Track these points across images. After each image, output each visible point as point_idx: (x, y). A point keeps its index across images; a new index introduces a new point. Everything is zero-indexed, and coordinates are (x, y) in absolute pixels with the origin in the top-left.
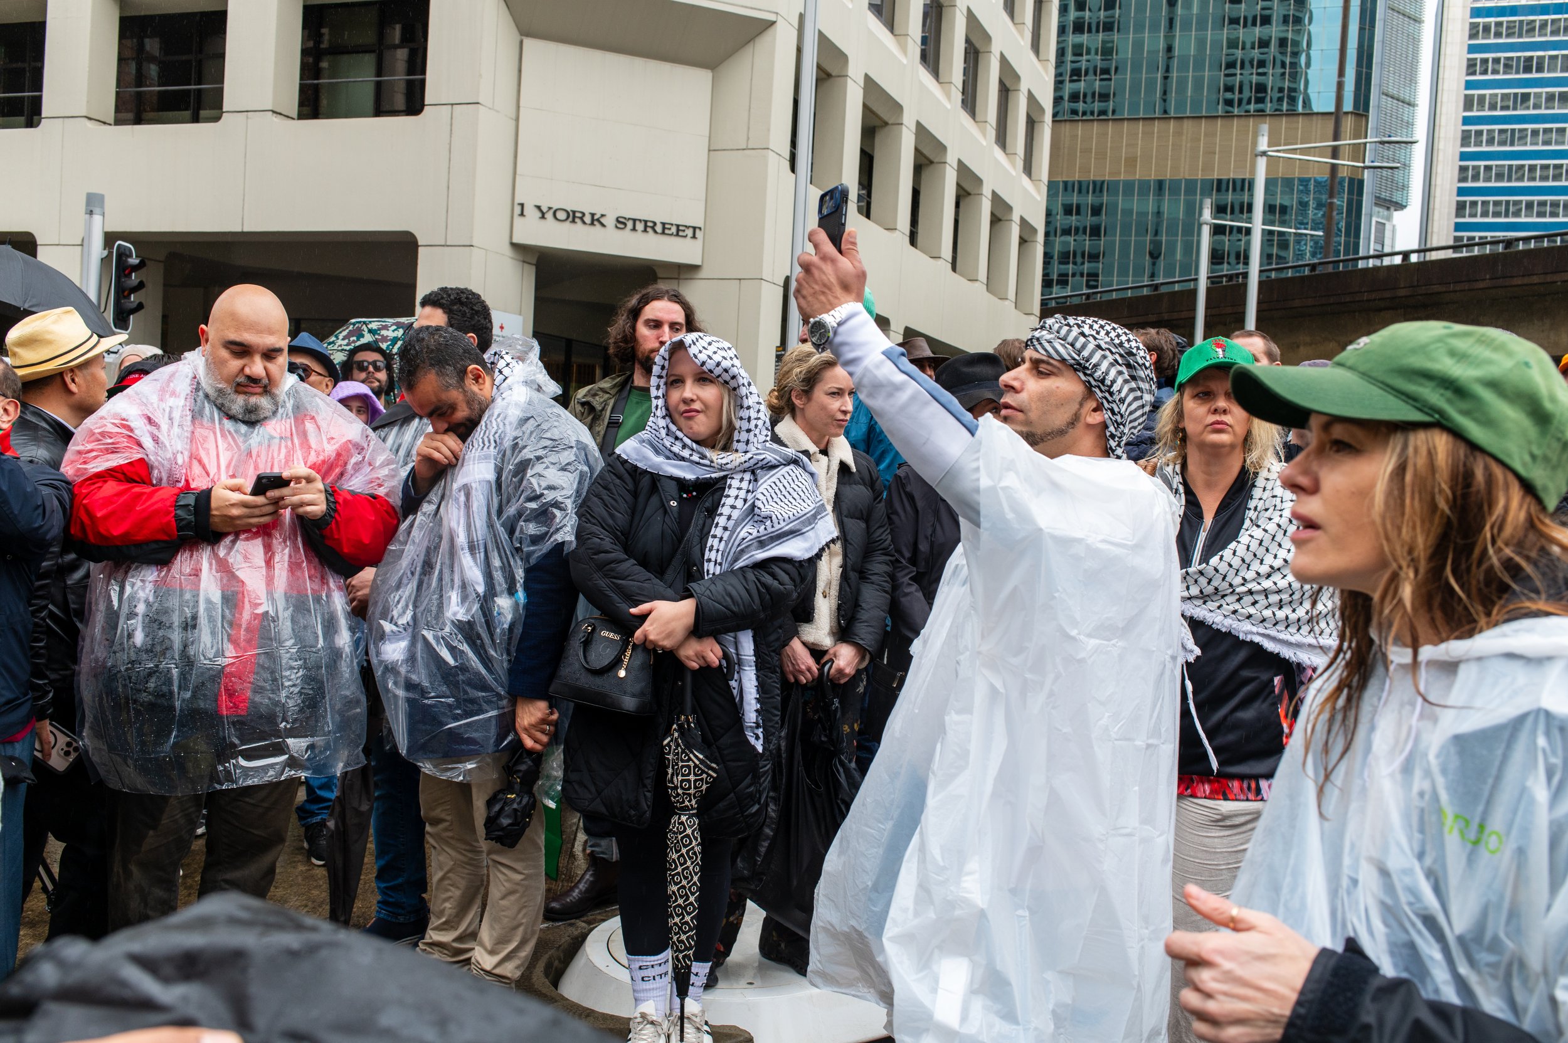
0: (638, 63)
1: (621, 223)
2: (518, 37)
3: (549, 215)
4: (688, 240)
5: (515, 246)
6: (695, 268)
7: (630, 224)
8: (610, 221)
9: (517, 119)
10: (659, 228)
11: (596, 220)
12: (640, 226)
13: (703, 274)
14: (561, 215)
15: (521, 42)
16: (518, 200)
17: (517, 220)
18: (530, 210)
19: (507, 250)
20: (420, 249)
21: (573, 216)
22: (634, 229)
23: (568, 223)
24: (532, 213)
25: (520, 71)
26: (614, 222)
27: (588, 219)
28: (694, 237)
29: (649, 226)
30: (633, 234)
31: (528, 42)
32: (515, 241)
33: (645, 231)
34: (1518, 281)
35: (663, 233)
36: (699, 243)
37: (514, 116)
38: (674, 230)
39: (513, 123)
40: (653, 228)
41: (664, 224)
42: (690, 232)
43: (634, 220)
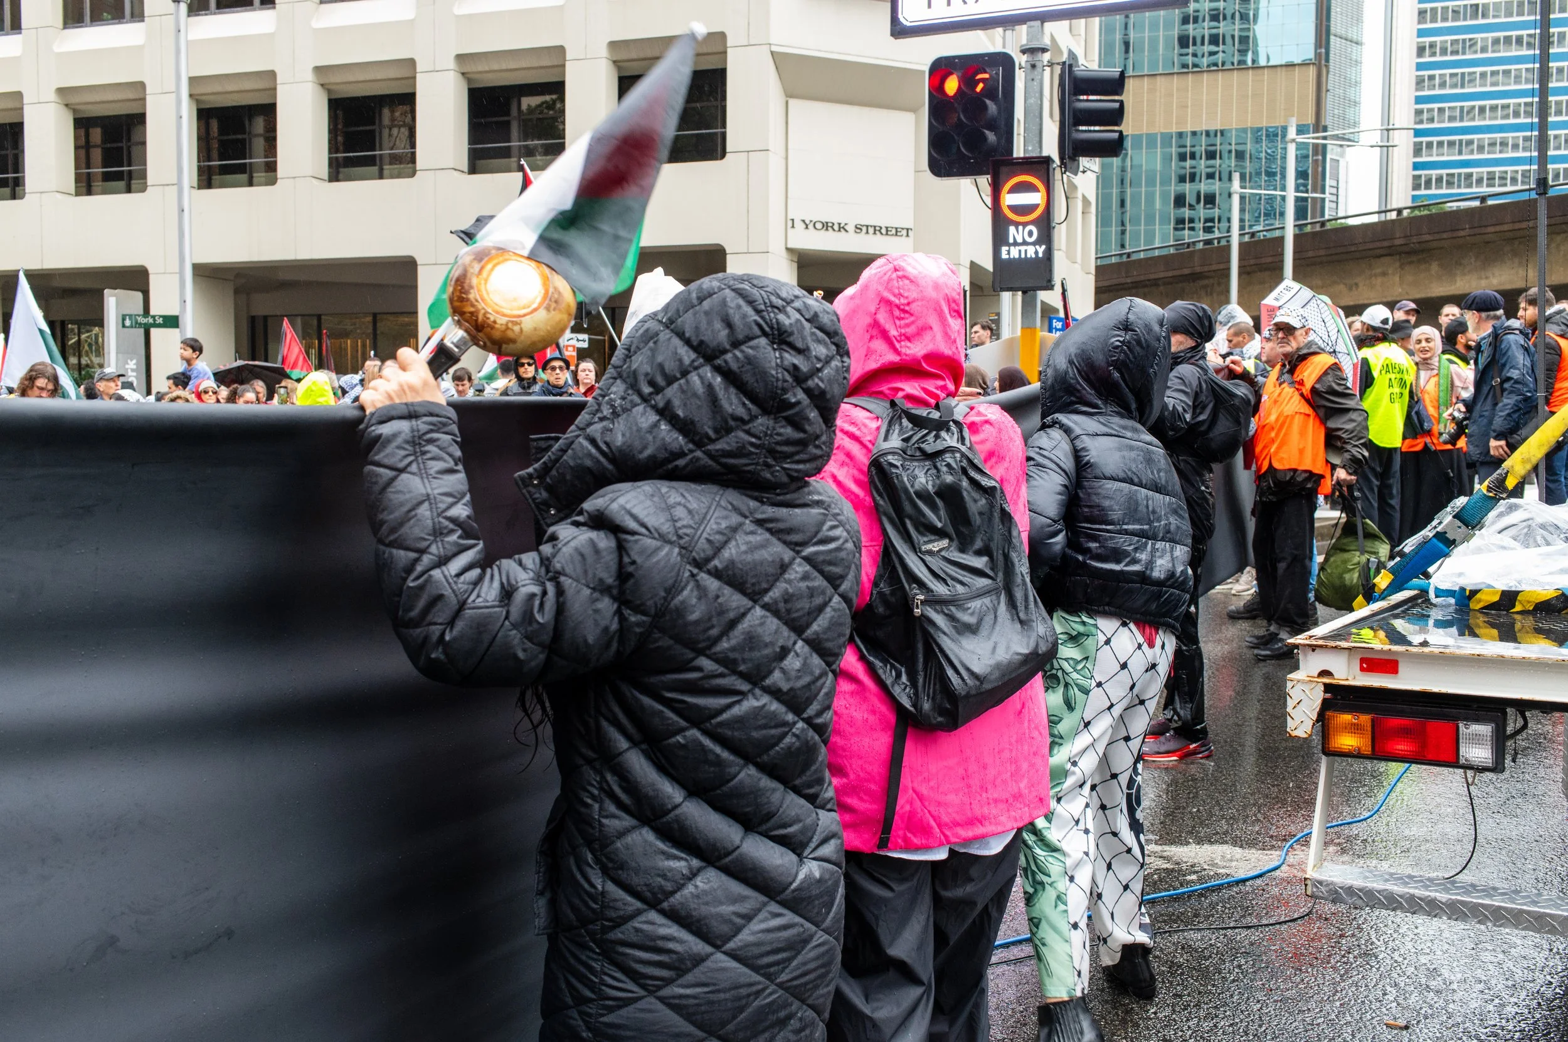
0: (866, 111)
1: (858, 228)
2: (783, 99)
3: (811, 226)
4: (904, 238)
5: (788, 249)
7: (864, 229)
8: (851, 228)
9: (787, 158)
10: (884, 231)
11: (842, 228)
12: (871, 230)
14: (819, 226)
15: (787, 103)
16: (790, 217)
17: (790, 231)
18: (798, 224)
19: (784, 253)
20: (728, 255)
21: (826, 226)
22: (867, 232)
23: (823, 231)
24: (799, 226)
25: (787, 123)
26: (853, 228)
27: (836, 227)
28: (908, 235)
29: (877, 230)
30: (867, 236)
31: (792, 102)
32: (789, 246)
33: (875, 233)
34: (1490, 230)
35: (887, 234)
36: (911, 239)
37: (784, 156)
38: (894, 231)
39: (784, 161)
40: (880, 231)
41: (887, 228)
42: (904, 232)
43: (867, 226)
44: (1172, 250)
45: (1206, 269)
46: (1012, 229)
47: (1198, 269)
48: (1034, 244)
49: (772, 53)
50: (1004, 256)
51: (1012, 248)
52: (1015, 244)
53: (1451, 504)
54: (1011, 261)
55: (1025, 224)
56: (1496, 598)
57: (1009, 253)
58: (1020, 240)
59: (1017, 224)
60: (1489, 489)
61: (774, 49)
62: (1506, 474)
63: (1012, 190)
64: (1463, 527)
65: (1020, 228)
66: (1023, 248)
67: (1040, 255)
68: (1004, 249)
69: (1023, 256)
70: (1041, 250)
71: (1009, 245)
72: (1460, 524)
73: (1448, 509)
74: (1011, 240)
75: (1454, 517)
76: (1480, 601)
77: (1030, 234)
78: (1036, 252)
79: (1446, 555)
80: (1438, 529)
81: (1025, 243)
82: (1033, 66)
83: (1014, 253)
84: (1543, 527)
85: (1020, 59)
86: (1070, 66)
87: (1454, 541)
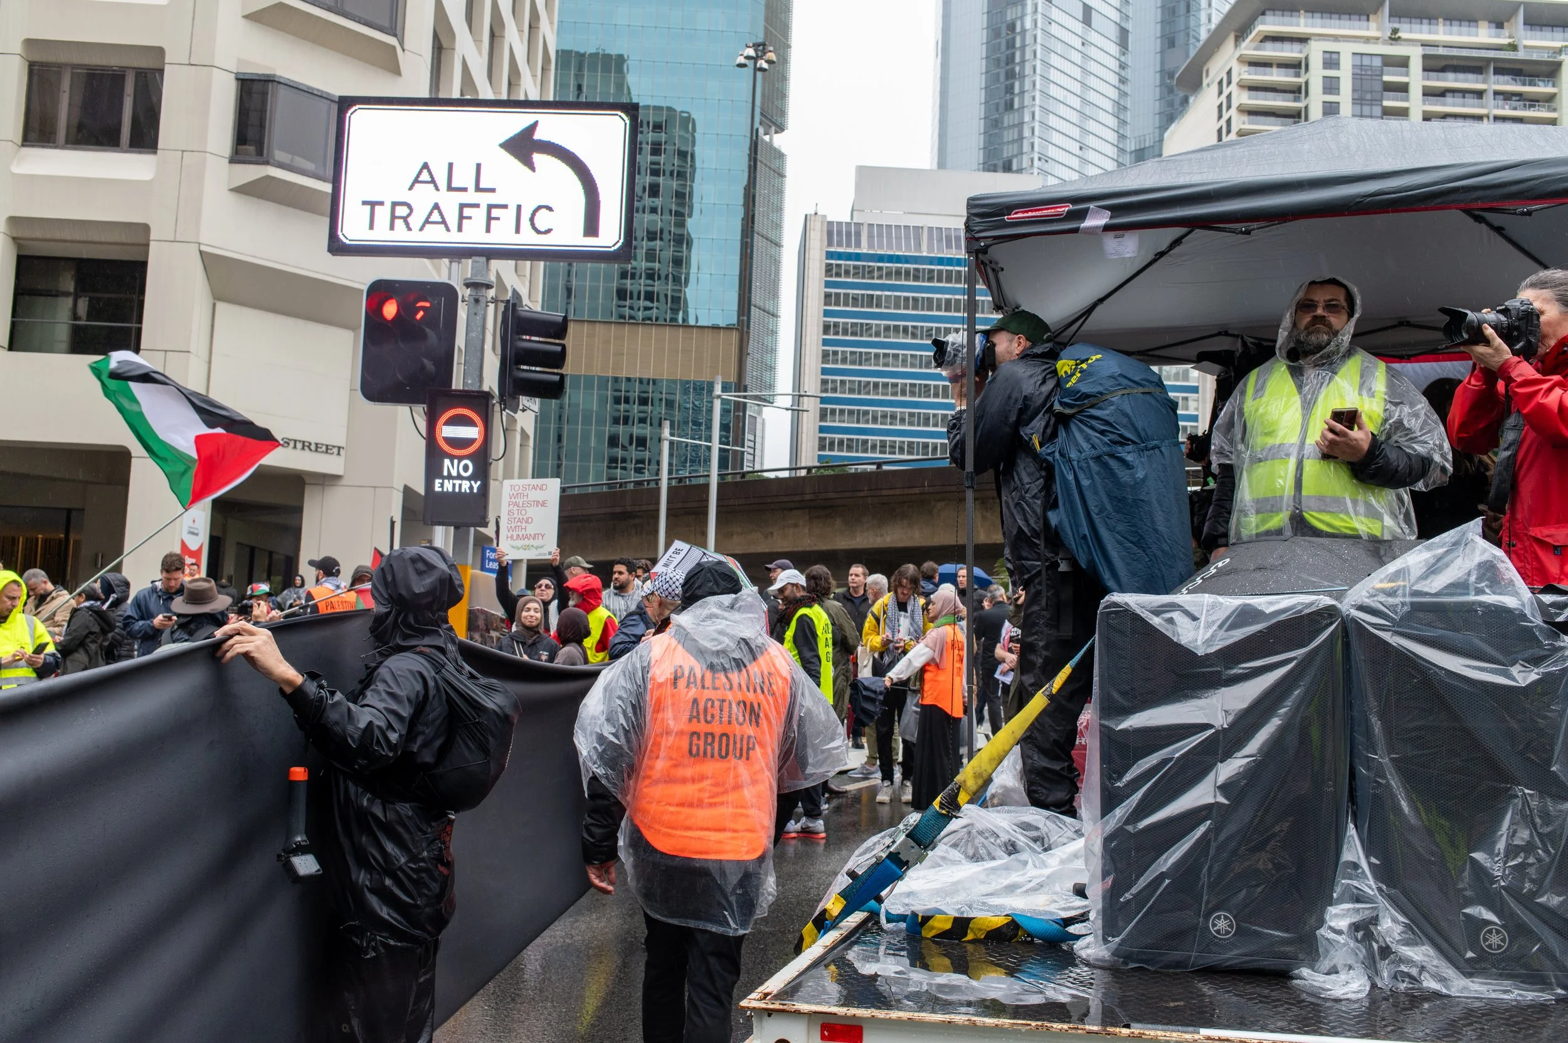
0: (301, 323)
1: (285, 442)
2: (211, 301)
4: (335, 457)
6: (337, 477)
7: (292, 444)
9: (210, 362)
10: (313, 447)
12: (299, 445)
13: (344, 482)
15: (214, 305)
20: (133, 460)
22: (295, 447)
25: (213, 326)
28: (339, 454)
29: (306, 445)
30: (294, 451)
31: (220, 306)
33: (303, 448)
34: (885, 492)
35: (316, 450)
36: (341, 459)
37: (207, 359)
38: (324, 448)
39: (206, 366)
40: (309, 447)
41: (317, 444)
42: (335, 450)
43: (295, 441)
44: (605, 489)
45: (637, 508)
46: (447, 462)
47: (629, 509)
48: (469, 479)
49: (201, 252)
50: (437, 489)
51: (446, 481)
52: (450, 477)
53: (905, 821)
54: (444, 495)
55: (461, 459)
56: (948, 926)
57: (442, 485)
58: (454, 473)
59: (452, 458)
60: (942, 805)
61: (203, 248)
62: (959, 789)
63: (449, 423)
64: (916, 847)
65: (456, 461)
66: (457, 482)
67: (475, 491)
68: (438, 482)
69: (457, 490)
70: (476, 486)
71: (443, 478)
72: (913, 844)
73: (901, 826)
74: (445, 473)
75: (907, 836)
76: (932, 928)
77: (466, 468)
78: (471, 488)
79: (900, 878)
80: (892, 849)
81: (459, 477)
82: (477, 301)
83: (448, 486)
84: (981, 833)
85: (463, 292)
86: (514, 305)
87: (907, 862)
